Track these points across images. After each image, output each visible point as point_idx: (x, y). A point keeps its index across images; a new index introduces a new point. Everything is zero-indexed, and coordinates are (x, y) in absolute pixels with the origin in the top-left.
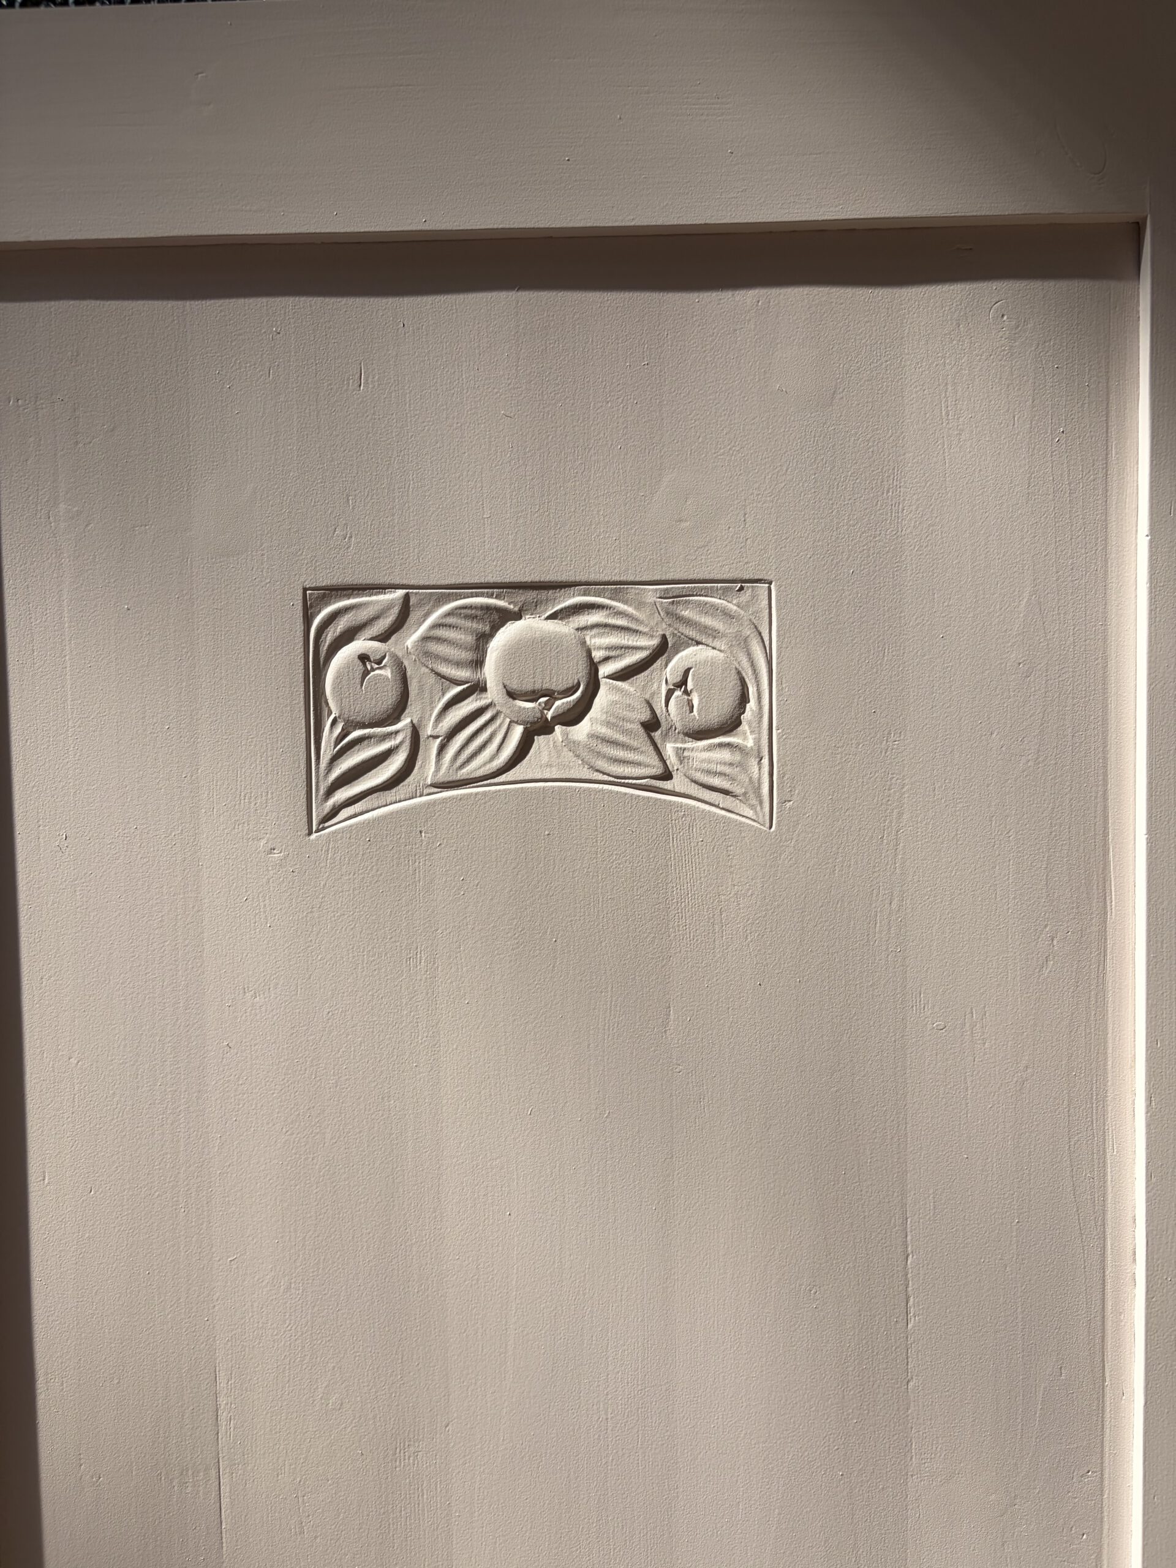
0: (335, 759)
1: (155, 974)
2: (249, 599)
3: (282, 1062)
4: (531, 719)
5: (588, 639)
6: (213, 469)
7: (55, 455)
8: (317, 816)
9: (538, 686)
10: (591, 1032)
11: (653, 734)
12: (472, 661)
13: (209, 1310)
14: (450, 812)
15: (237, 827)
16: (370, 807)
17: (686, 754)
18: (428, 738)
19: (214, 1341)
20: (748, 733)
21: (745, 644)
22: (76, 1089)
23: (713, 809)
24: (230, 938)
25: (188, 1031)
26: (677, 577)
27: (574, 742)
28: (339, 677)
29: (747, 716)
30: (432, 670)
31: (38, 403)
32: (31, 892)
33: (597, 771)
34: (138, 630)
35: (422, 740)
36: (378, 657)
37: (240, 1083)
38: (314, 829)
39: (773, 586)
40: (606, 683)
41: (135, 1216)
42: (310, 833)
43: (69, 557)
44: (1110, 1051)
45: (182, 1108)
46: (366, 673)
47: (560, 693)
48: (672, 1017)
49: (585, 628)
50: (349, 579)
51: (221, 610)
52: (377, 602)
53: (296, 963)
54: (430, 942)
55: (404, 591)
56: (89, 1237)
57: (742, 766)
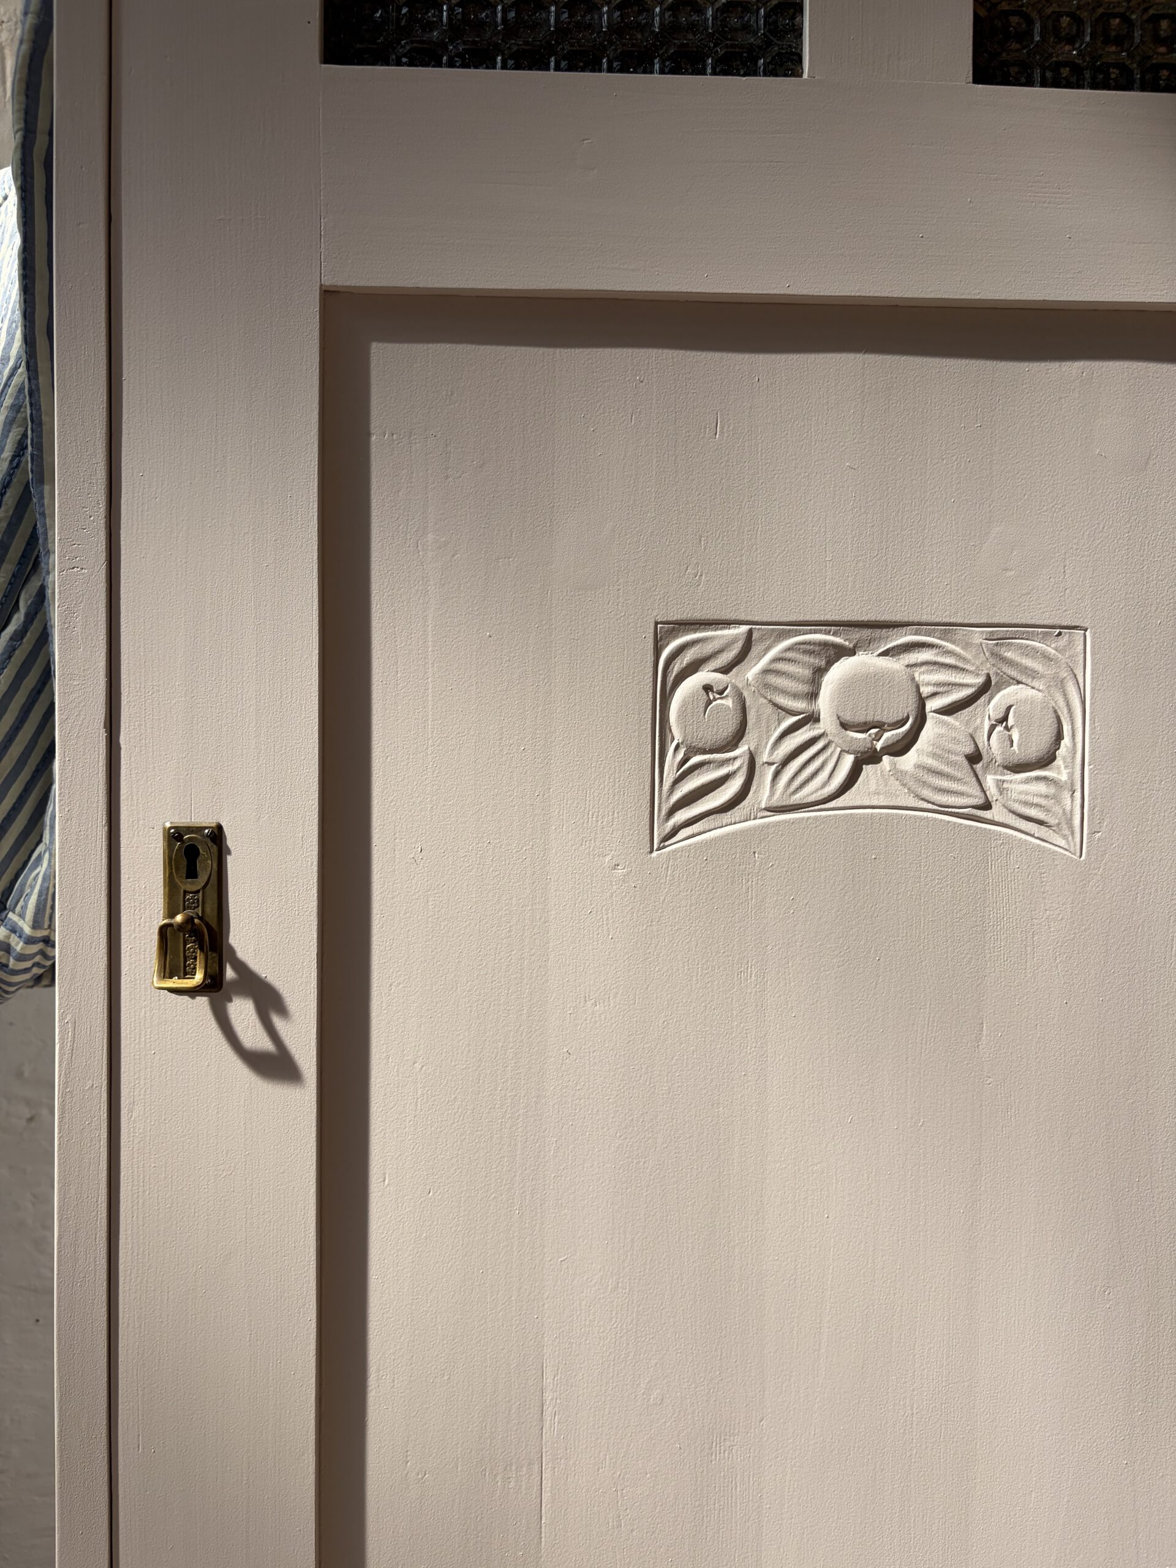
0: (677, 782)
1: (501, 982)
2: (604, 631)
3: (619, 1068)
4: (862, 749)
5: (916, 675)
6: (575, 507)
7: (426, 487)
8: (659, 835)
9: (870, 718)
10: (910, 1046)
12: (808, 694)
13: (539, 1308)
14: (782, 835)
15: (584, 843)
16: (707, 828)
17: (1005, 785)
18: (763, 764)
19: (543, 1337)
20: (1062, 767)
21: (1061, 684)
22: (419, 1093)
23: (1029, 838)
24: (573, 948)
25: (530, 1038)
26: (1002, 621)
27: (901, 772)
28: (683, 706)
29: (1062, 752)
30: (770, 701)
31: (412, 438)
32: (384, 902)
33: (923, 799)
34: (499, 656)
35: (757, 766)
36: (721, 688)
37: (578, 1088)
38: (655, 847)
39: (1088, 633)
40: (932, 717)
41: (471, 1217)
42: (651, 851)
43: (435, 585)
45: (521, 1112)
46: (709, 702)
47: (889, 725)
48: (984, 1033)
49: (915, 665)
50: (698, 615)
51: (578, 640)
52: (723, 636)
53: (635, 974)
54: (760, 957)
55: (748, 627)
56: (426, 1238)
57: (1056, 798)
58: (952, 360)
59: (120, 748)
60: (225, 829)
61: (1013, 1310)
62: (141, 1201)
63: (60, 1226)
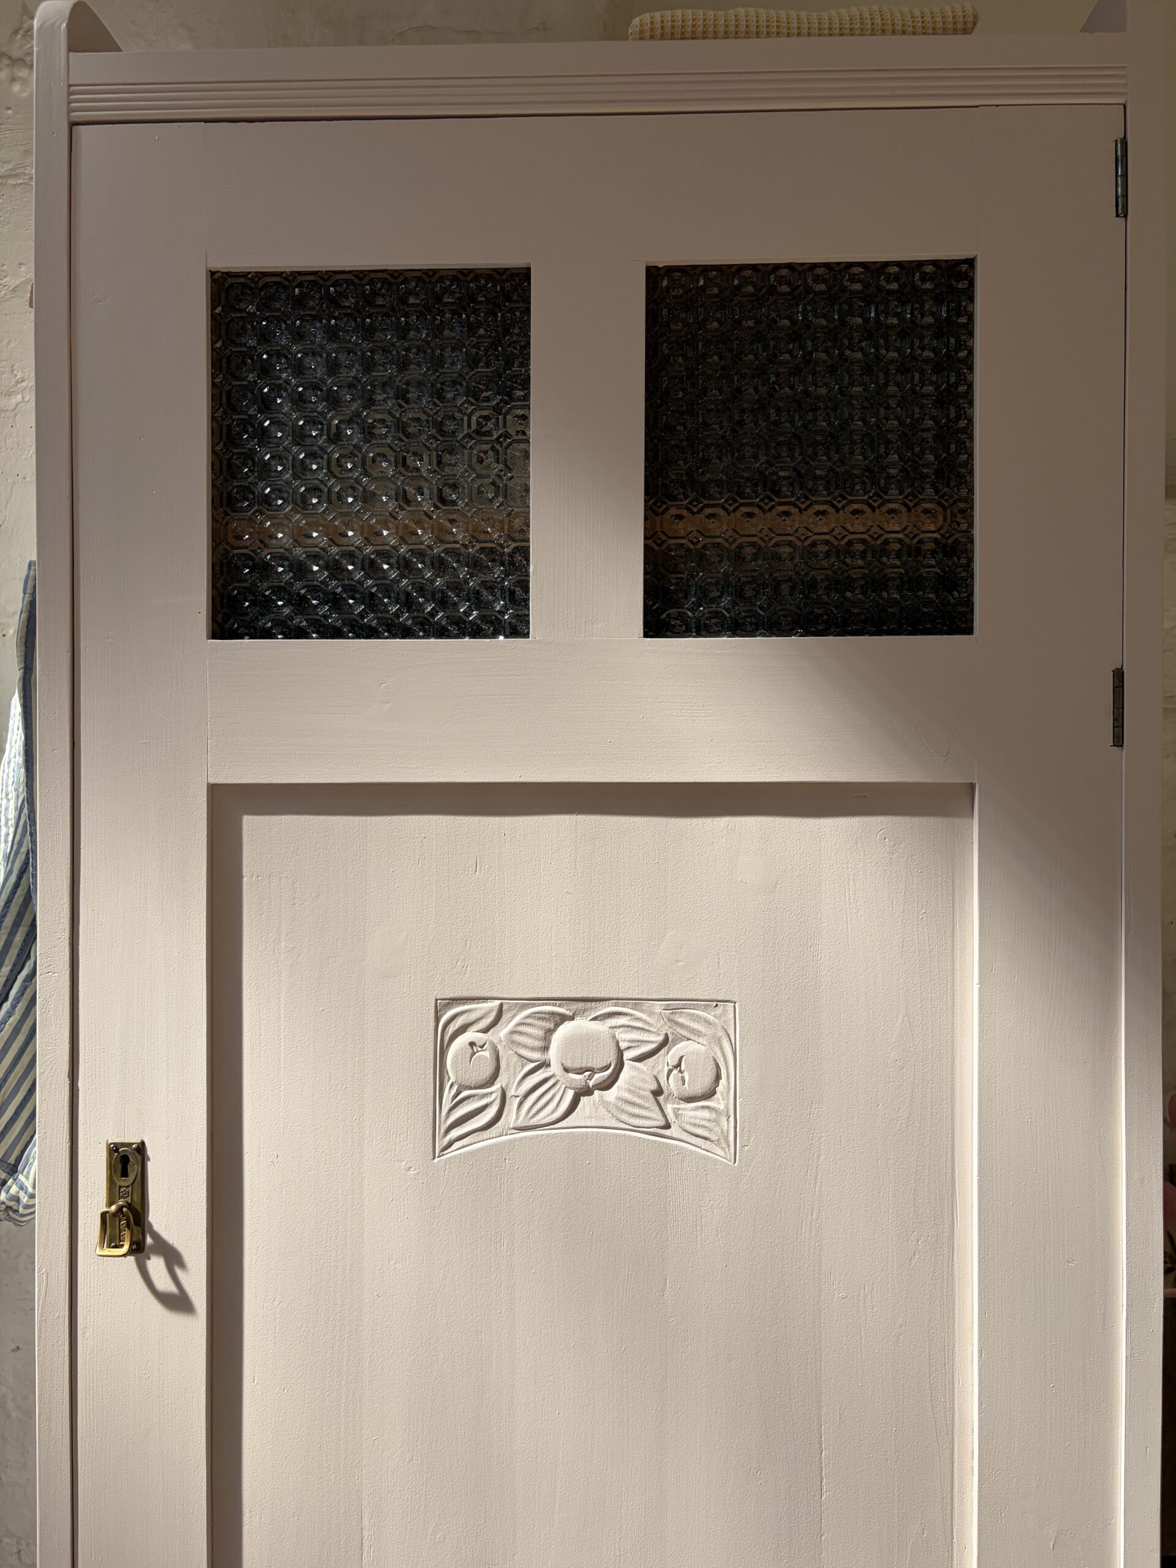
0: (452, 1109)
1: (331, 1247)
3: (412, 1308)
4: (579, 1086)
5: (617, 1034)
6: (380, 923)
7: (280, 911)
8: (439, 1147)
9: (584, 1065)
10: (615, 1294)
11: (658, 1098)
12: (542, 1047)
13: (359, 1472)
14: (524, 1147)
15: (387, 1153)
17: (680, 1112)
18: (512, 1096)
19: (361, 1493)
20: (721, 1100)
21: (719, 1041)
23: (697, 1150)
24: (380, 1225)
25: (351, 1285)
26: (675, 997)
27: (607, 1102)
28: (456, 1056)
29: (719, 1089)
30: (516, 1052)
31: (271, 879)
33: (622, 1122)
34: (329, 1024)
35: (507, 1098)
36: (481, 1044)
37: (384, 1320)
38: (437, 1155)
39: (737, 1005)
40: (628, 1064)
41: (312, 1407)
42: (434, 1158)
43: (286, 976)
44: (956, 1316)
46: (473, 1054)
47: (598, 1070)
48: (668, 1286)
49: (616, 1027)
50: (465, 994)
52: (482, 1008)
53: (423, 1243)
54: (510, 1231)
55: (500, 1001)
56: (282, 1421)
57: (716, 1121)
58: (637, 818)
59: (78, 1090)
60: (146, 1144)
61: (691, 1483)
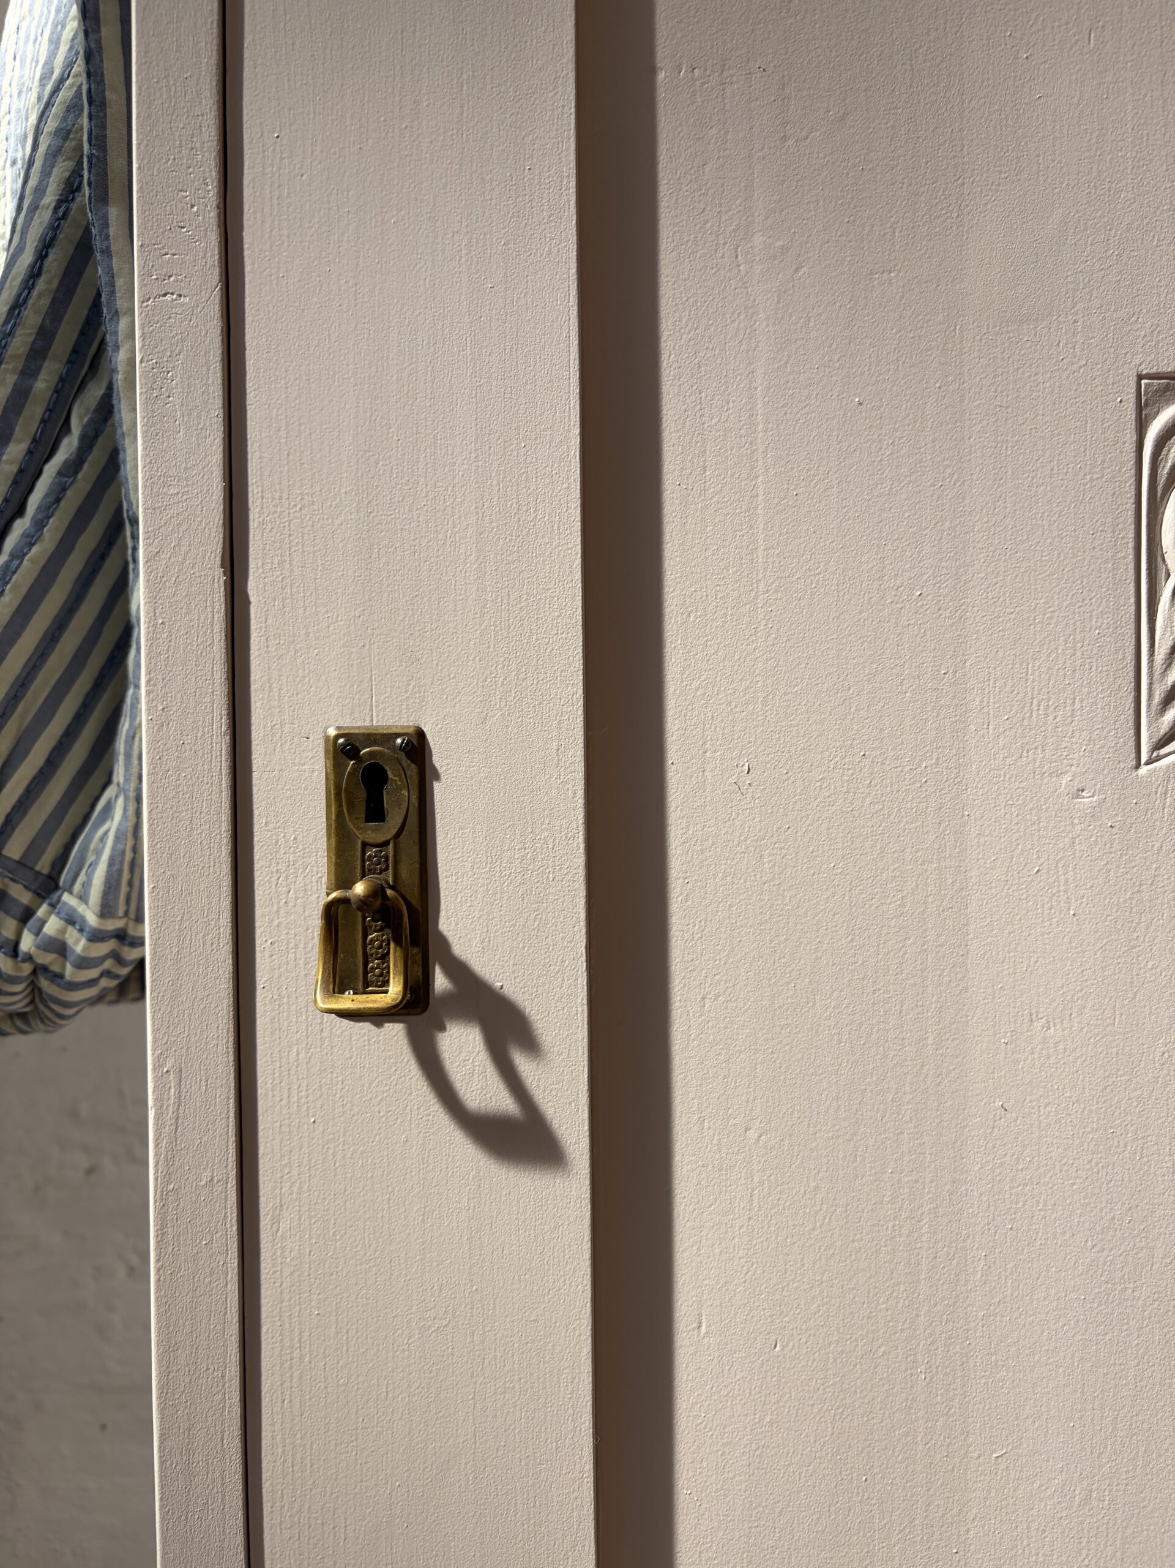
1: (888, 992)
2: (1052, 392)
6: (999, 185)
7: (749, 158)
8: (1150, 737)
13: (959, 1536)
15: (1025, 754)
22: (756, 1180)
24: (1010, 933)
25: (939, 1084)
31: (725, 75)
32: (689, 858)
34: (875, 436)
37: (1020, 1167)
38: (1144, 758)
41: (845, 1386)
42: (1138, 766)
43: (767, 319)
51: (1007, 407)
53: (1114, 974)
56: (771, 1423)
59: (247, 603)
60: (429, 736)
62: (297, 1374)
63: (162, 1419)
